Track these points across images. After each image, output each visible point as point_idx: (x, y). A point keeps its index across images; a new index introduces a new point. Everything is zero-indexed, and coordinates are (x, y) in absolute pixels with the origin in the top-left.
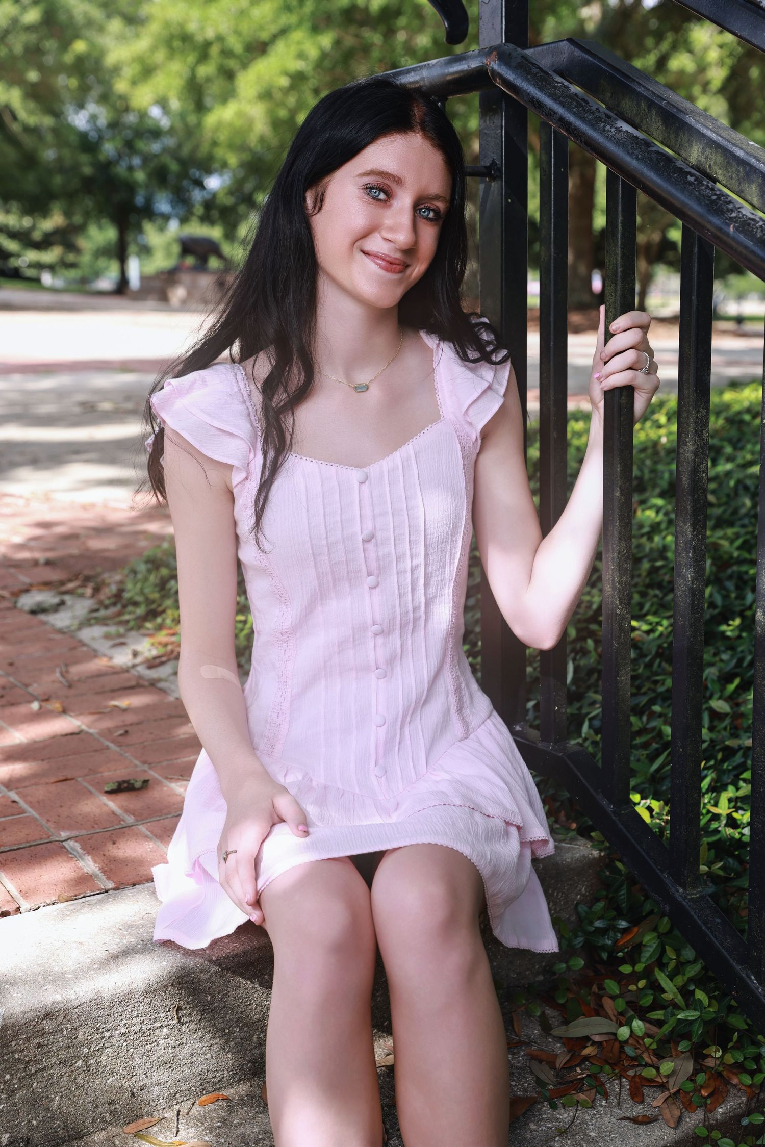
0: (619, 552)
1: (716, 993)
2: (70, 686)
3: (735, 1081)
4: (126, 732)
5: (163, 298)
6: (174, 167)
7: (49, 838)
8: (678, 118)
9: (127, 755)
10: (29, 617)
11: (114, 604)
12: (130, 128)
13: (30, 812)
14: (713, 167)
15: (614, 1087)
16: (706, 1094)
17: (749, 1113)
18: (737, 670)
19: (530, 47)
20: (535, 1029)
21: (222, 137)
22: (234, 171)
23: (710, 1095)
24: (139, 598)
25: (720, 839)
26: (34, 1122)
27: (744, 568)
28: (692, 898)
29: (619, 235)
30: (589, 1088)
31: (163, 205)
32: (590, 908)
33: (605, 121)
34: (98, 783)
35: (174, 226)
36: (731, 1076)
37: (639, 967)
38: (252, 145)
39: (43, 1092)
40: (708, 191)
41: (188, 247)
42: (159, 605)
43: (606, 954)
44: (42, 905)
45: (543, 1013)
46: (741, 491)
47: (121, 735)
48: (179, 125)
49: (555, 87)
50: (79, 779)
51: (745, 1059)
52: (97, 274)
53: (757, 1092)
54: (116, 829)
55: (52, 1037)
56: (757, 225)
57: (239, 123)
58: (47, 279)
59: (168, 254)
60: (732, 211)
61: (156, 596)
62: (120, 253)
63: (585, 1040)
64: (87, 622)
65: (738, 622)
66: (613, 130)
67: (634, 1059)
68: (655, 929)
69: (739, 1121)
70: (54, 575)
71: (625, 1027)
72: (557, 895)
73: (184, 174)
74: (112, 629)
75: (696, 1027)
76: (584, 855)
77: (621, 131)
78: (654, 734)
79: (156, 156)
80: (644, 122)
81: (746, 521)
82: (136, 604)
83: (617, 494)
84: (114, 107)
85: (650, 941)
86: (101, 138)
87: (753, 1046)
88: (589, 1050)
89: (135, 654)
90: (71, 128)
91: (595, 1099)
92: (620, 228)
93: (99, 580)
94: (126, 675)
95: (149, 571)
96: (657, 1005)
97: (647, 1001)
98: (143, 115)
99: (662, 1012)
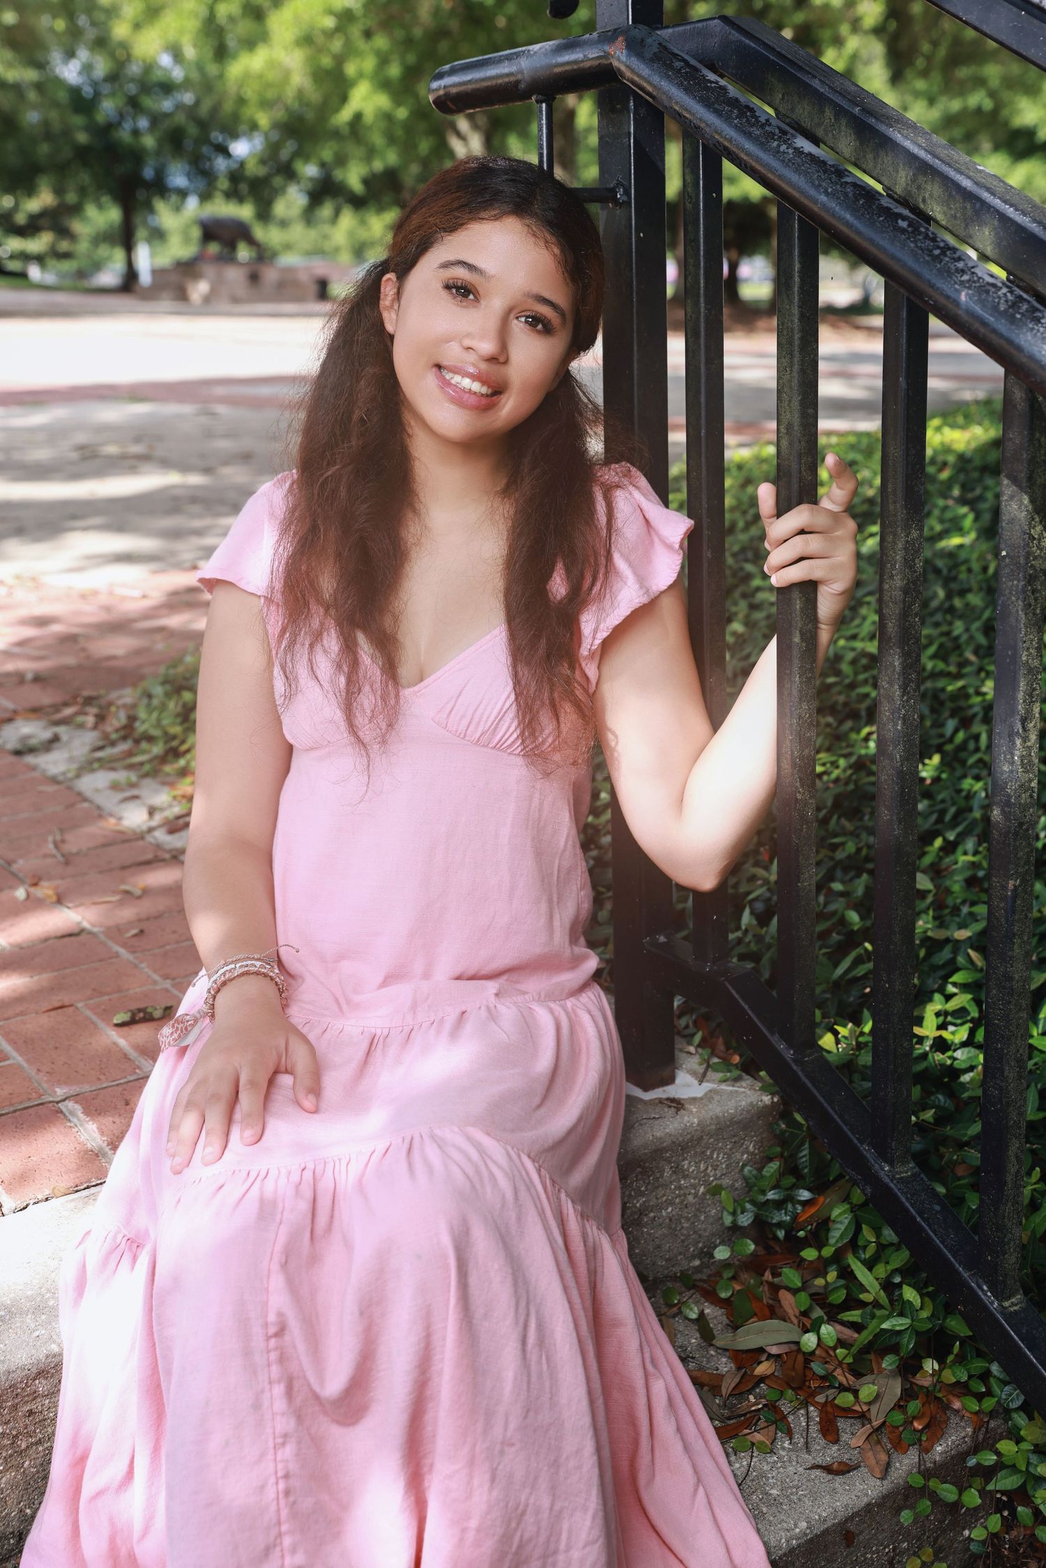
0: (800, 717)
1: (931, 1289)
2: (67, 863)
3: (957, 1405)
4: (142, 931)
5: (182, 295)
6: (193, 130)
7: (40, 1096)
8: (877, 130)
9: (143, 965)
10: (12, 759)
11: (124, 738)
12: (132, 80)
13: (14, 1058)
14: (929, 202)
15: (798, 1420)
16: (920, 1427)
17: (976, 1449)
18: (939, 827)
19: (667, 27)
20: (692, 1337)
21: (250, 93)
22: (266, 135)
23: (927, 1427)
24: (155, 732)
25: (926, 1069)
26: (28, 1511)
27: (940, 683)
28: (901, 1178)
29: (796, 289)
30: (766, 1424)
31: (178, 178)
32: (760, 1170)
33: (780, 137)
34: (104, 1010)
35: (192, 203)
36: (952, 1398)
37: (827, 1252)
38: (289, 101)
39: (38, 1472)
40: (928, 242)
41: (211, 231)
42: (183, 742)
43: (783, 1232)
44: (32, 1202)
45: (702, 1314)
46: (931, 576)
47: (135, 935)
48: (195, 75)
49: (707, 89)
50: (80, 1005)
51: (970, 1377)
52: (97, 266)
53: (986, 1420)
54: (130, 1081)
55: (47, 1401)
56: (999, 293)
57: (271, 76)
58: (34, 272)
59: (186, 240)
60: (963, 272)
61: (176, 730)
62: (126, 238)
63: (758, 1353)
64: (88, 766)
65: (936, 759)
66: (791, 151)
67: (823, 1378)
68: (846, 1199)
69: (964, 1461)
70: (46, 698)
71: (811, 1334)
72: (718, 1157)
73: (204, 139)
74: (121, 776)
75: (906, 1340)
76: (751, 1103)
77: (802, 153)
78: (834, 920)
79: (167, 115)
80: (830, 135)
81: (938, 617)
82: (150, 739)
83: (797, 639)
84: (112, 55)
85: (841, 1218)
86: (97, 95)
87: (979, 1359)
88: (763, 1368)
89: (152, 811)
90: (59, 82)
91: (775, 1439)
92: (797, 279)
93: (103, 702)
94: (141, 843)
95: (168, 695)
96: (852, 1302)
97: (839, 1297)
98: (149, 67)
99: (858, 1312)
